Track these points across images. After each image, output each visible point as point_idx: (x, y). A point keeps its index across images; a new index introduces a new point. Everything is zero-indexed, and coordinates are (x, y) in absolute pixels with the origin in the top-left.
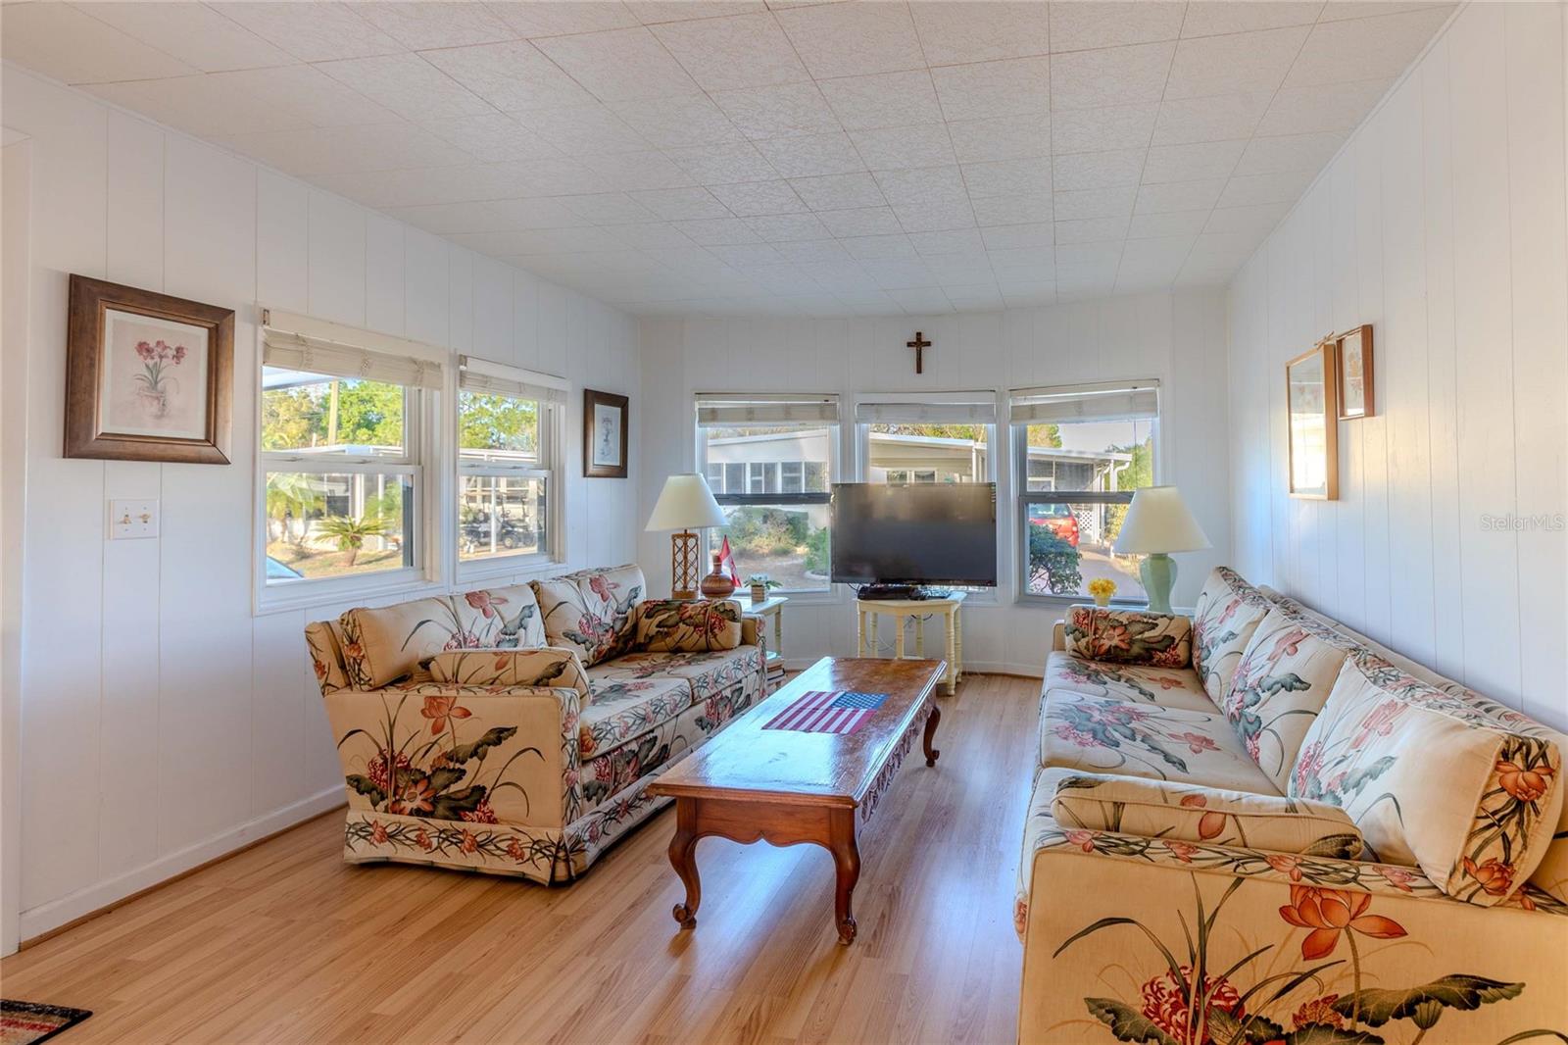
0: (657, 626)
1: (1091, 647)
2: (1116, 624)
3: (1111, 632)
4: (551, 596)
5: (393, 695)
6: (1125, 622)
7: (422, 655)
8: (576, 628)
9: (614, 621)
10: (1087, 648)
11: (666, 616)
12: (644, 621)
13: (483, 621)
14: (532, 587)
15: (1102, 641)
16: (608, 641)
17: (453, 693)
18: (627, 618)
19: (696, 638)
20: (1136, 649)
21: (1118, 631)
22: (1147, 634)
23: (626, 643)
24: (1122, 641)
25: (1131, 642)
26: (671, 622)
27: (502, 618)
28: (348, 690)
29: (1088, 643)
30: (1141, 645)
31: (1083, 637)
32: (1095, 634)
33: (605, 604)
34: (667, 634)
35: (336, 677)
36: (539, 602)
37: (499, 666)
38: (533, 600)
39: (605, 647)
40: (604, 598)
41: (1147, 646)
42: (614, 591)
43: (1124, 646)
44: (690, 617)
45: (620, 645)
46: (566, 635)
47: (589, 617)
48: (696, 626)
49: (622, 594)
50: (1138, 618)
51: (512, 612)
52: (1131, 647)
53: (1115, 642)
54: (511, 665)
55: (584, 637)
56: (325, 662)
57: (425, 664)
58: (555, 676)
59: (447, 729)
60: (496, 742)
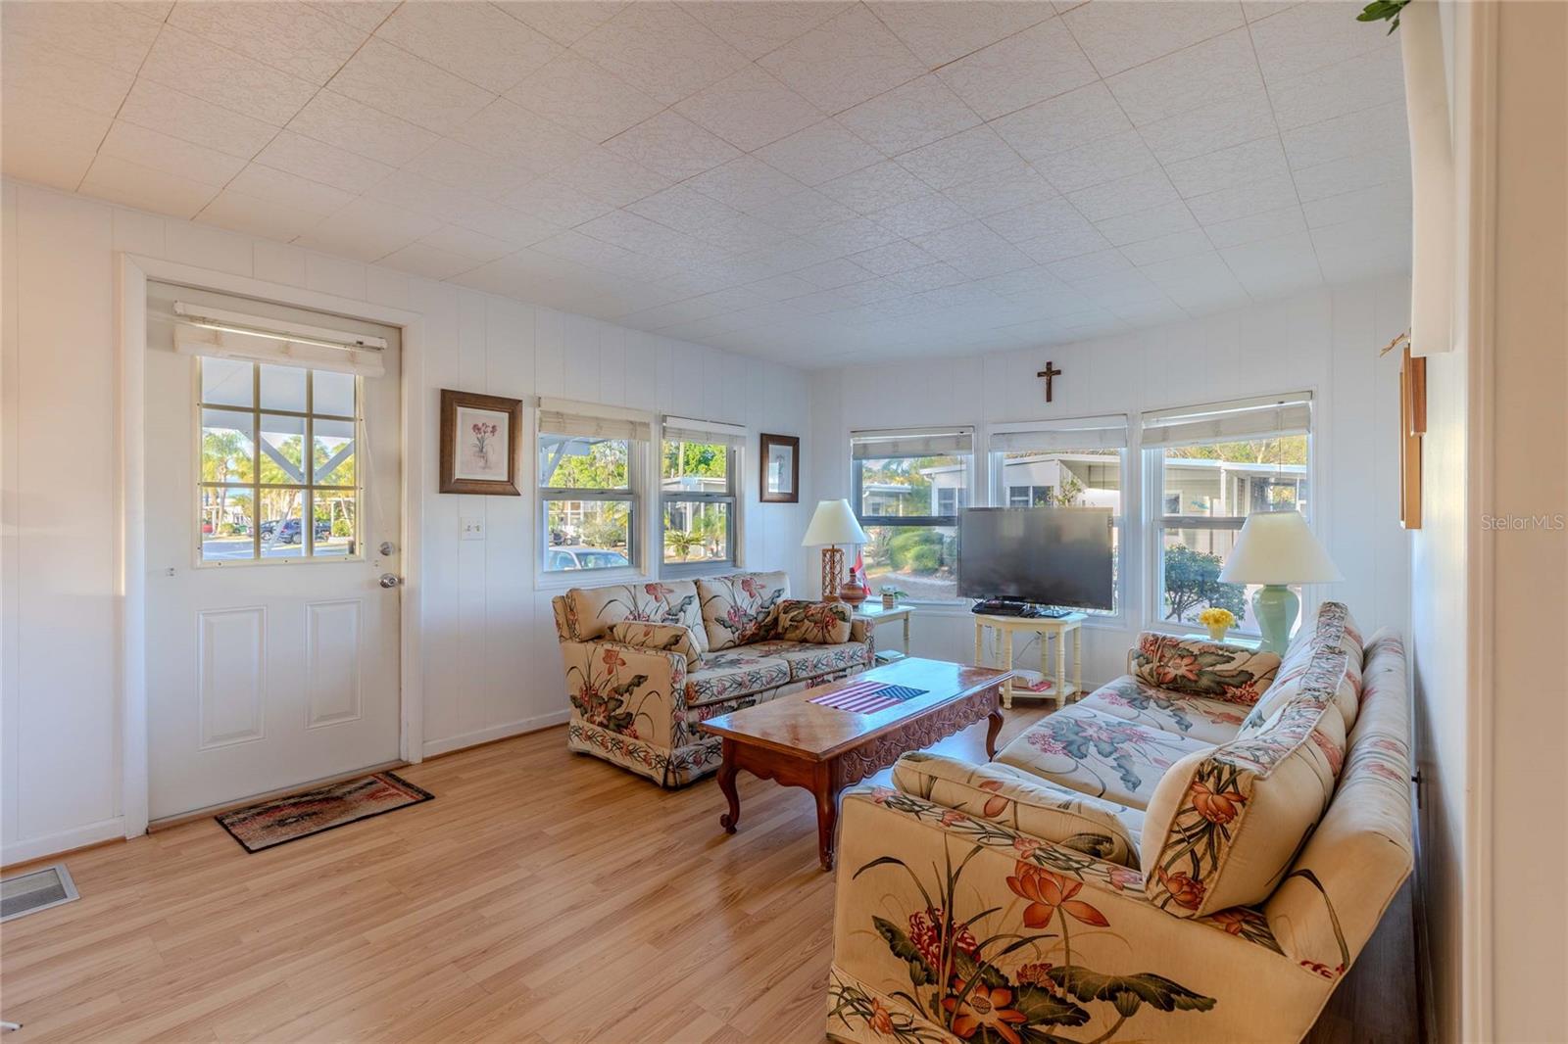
0: (791, 620)
1: (1155, 674)
2: (1185, 653)
3: (1178, 661)
4: (709, 591)
5: (591, 646)
6: (1196, 652)
7: (610, 623)
8: (725, 616)
9: (758, 614)
10: (1151, 674)
11: (796, 613)
12: (782, 616)
13: (654, 604)
14: (696, 585)
15: (1167, 670)
16: (751, 628)
17: (618, 649)
18: (769, 613)
19: (815, 632)
20: (1205, 682)
21: (1186, 661)
22: (1219, 667)
23: (768, 631)
24: (1191, 671)
25: (1200, 674)
26: (799, 618)
27: (668, 603)
28: (570, 641)
29: (1151, 669)
30: (1212, 677)
31: (1147, 663)
32: (1159, 661)
33: (752, 599)
34: (797, 628)
35: (566, 633)
36: (699, 595)
37: (646, 634)
38: (693, 591)
39: (748, 633)
40: (751, 596)
41: (1218, 679)
42: (761, 591)
43: (1191, 676)
44: (812, 615)
45: (762, 633)
46: (717, 620)
47: (736, 609)
48: (816, 623)
49: (767, 594)
50: (1213, 650)
51: (676, 600)
52: (1200, 678)
53: (1182, 671)
54: (651, 634)
55: (730, 623)
56: (561, 622)
57: (611, 628)
58: (675, 644)
59: (615, 672)
60: (638, 685)
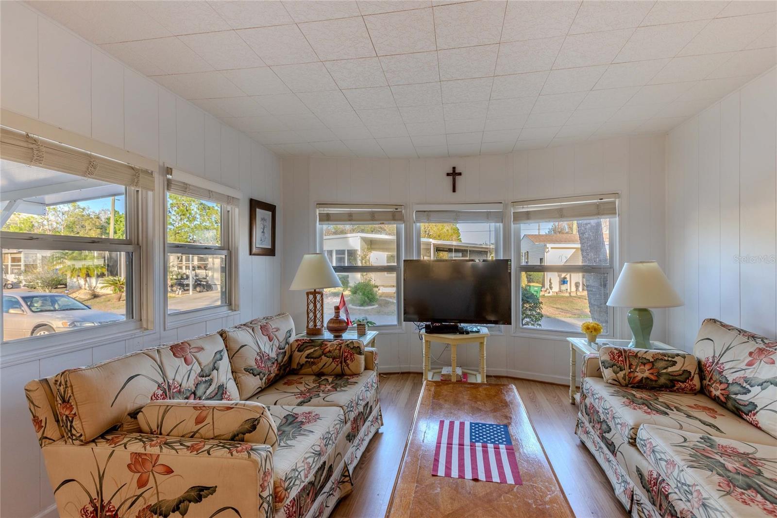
0: (306, 357)
1: (627, 377)
2: (645, 361)
3: (642, 367)
4: (235, 341)
5: (103, 449)
6: (652, 360)
7: (131, 407)
8: (253, 364)
9: (277, 355)
10: (624, 378)
11: (312, 350)
12: (297, 354)
13: (184, 368)
14: (221, 335)
15: (636, 374)
16: (274, 369)
17: (155, 450)
18: (285, 352)
19: (334, 366)
20: (663, 380)
21: (647, 367)
22: (670, 369)
23: (285, 370)
24: (652, 374)
25: (659, 375)
26: (316, 354)
27: (200, 364)
28: (62, 443)
29: (625, 375)
30: (667, 377)
31: (621, 370)
32: (630, 368)
33: (271, 343)
34: (313, 363)
35: (52, 431)
36: (226, 347)
37: (199, 421)
38: (221, 345)
39: (273, 375)
40: (270, 339)
41: (671, 378)
42: (276, 333)
43: (652, 377)
44: (330, 351)
45: (282, 372)
46: (246, 370)
47: (261, 354)
48: (334, 358)
49: (281, 335)
50: (660, 357)
51: (206, 358)
52: (659, 378)
53: (647, 374)
54: (209, 420)
55: (259, 370)
56: (42, 418)
57: (134, 414)
58: (250, 432)
59: (151, 483)
60: (199, 499)
